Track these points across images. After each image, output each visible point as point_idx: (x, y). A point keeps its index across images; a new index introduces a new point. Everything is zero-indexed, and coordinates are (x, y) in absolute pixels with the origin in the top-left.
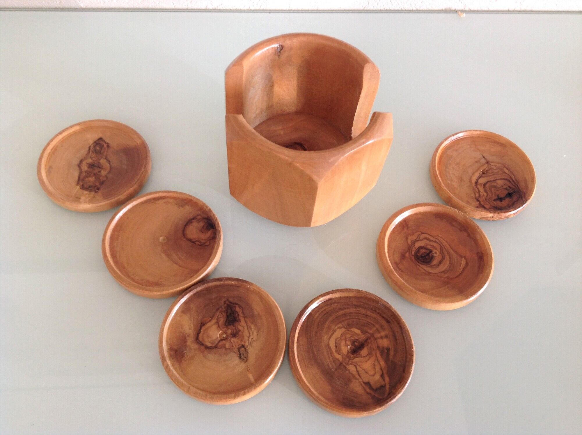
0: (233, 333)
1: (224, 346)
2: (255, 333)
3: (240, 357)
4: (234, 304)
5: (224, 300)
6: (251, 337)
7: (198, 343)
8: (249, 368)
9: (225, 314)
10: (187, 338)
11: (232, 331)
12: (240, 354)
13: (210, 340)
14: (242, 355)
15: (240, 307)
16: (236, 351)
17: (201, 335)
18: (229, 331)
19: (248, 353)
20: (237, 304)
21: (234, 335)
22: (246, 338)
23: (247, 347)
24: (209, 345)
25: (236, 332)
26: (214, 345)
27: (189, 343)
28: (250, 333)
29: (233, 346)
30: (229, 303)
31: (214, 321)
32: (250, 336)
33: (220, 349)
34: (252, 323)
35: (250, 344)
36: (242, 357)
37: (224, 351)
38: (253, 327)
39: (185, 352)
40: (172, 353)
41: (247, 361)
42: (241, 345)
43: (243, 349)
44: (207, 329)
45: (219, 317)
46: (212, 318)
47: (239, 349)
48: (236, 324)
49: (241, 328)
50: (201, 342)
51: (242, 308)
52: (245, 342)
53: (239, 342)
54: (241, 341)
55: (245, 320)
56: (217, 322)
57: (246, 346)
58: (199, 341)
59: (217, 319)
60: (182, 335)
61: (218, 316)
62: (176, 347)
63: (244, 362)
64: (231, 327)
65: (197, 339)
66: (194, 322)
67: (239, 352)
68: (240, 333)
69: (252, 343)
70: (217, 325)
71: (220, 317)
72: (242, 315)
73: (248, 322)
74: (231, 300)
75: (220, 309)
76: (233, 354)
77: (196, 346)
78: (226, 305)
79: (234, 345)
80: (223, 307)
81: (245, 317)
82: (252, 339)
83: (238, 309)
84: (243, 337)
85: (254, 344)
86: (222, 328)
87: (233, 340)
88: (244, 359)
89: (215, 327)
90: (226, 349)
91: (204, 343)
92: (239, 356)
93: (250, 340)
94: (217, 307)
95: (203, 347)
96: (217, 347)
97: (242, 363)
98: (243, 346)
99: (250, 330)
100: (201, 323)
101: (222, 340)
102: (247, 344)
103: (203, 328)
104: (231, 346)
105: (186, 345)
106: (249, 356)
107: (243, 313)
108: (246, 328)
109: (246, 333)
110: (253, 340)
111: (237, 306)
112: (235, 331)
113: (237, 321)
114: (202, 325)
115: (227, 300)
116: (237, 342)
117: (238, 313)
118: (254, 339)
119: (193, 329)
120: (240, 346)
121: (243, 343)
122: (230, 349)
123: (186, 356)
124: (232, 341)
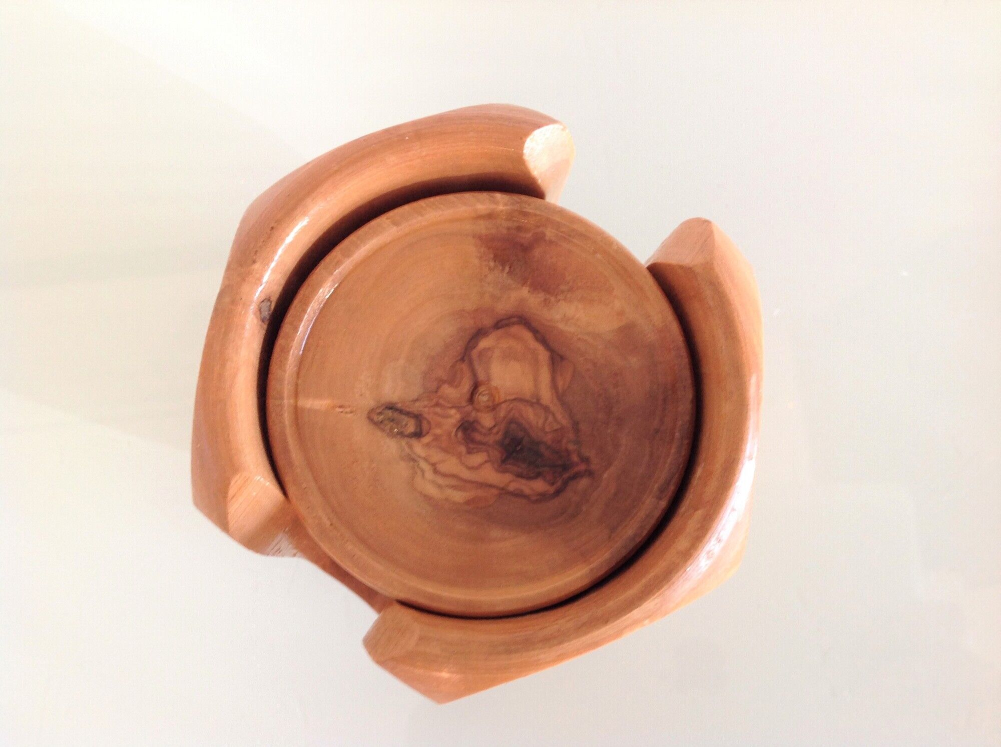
0: (474, 430)
1: (452, 381)
2: (432, 491)
3: (391, 407)
4: (565, 484)
5: (595, 464)
6: (429, 474)
7: (511, 317)
8: (346, 413)
9: (548, 439)
10: (541, 296)
11: (484, 431)
12: (401, 411)
13: (497, 353)
14: (396, 415)
15: (543, 497)
16: (417, 408)
17: (528, 336)
18: (487, 420)
19: (388, 435)
20: (558, 492)
21: (467, 428)
22: (436, 456)
23: (407, 443)
24: (484, 343)
25: (473, 441)
26: (475, 353)
27: (525, 292)
28: (445, 475)
29: (437, 405)
30: (576, 469)
31: (546, 395)
32: (436, 471)
33: (453, 366)
34: (468, 502)
35: (412, 459)
36: (390, 413)
37: (440, 373)
38: (458, 496)
39: (507, 269)
40: (529, 235)
41: (370, 419)
42: (424, 432)
43: (411, 428)
44: (535, 362)
45: (550, 419)
46: (560, 397)
47: (418, 417)
48: (496, 454)
49: (478, 458)
50: (507, 325)
51: (536, 501)
52: (428, 445)
53: (438, 431)
54: (437, 438)
55: (491, 486)
56: (535, 402)
57: (414, 442)
58: (513, 324)
59: (546, 409)
60: (562, 287)
61: (554, 415)
62: (537, 252)
63: (372, 411)
64: (497, 433)
65: (523, 320)
66: (579, 339)
67: (408, 414)
68: (463, 449)
69: (412, 463)
70: (528, 397)
71: (546, 419)
72: (512, 487)
73: (480, 493)
74: (584, 483)
75: (571, 435)
76: (416, 390)
77: (505, 306)
78: (575, 458)
79: (438, 410)
80: (571, 447)
81: (504, 492)
82: (423, 471)
83: (539, 486)
84: (445, 450)
85: (403, 469)
86: (511, 406)
87: (454, 417)
88: (380, 413)
89: (526, 386)
90: (441, 382)
91: (500, 332)
92: (399, 405)
93: (423, 465)
94: (583, 427)
95: (488, 322)
96: (462, 360)
97: (372, 403)
98: (418, 434)
99: (454, 482)
100: (562, 358)
101: (476, 386)
102: (418, 448)
103: (543, 355)
104: (441, 401)
105: (524, 284)
106: (379, 433)
107: (519, 495)
108: (466, 474)
109: (451, 465)
110: (419, 472)
111: (552, 490)
112: (478, 437)
113: (504, 461)
114: (557, 359)
115: (590, 473)
116: (439, 425)
117: (529, 478)
118: (418, 479)
119: (561, 326)
120: (425, 426)
121: (426, 439)
122: (433, 393)
123: (492, 264)
124: (453, 411)
